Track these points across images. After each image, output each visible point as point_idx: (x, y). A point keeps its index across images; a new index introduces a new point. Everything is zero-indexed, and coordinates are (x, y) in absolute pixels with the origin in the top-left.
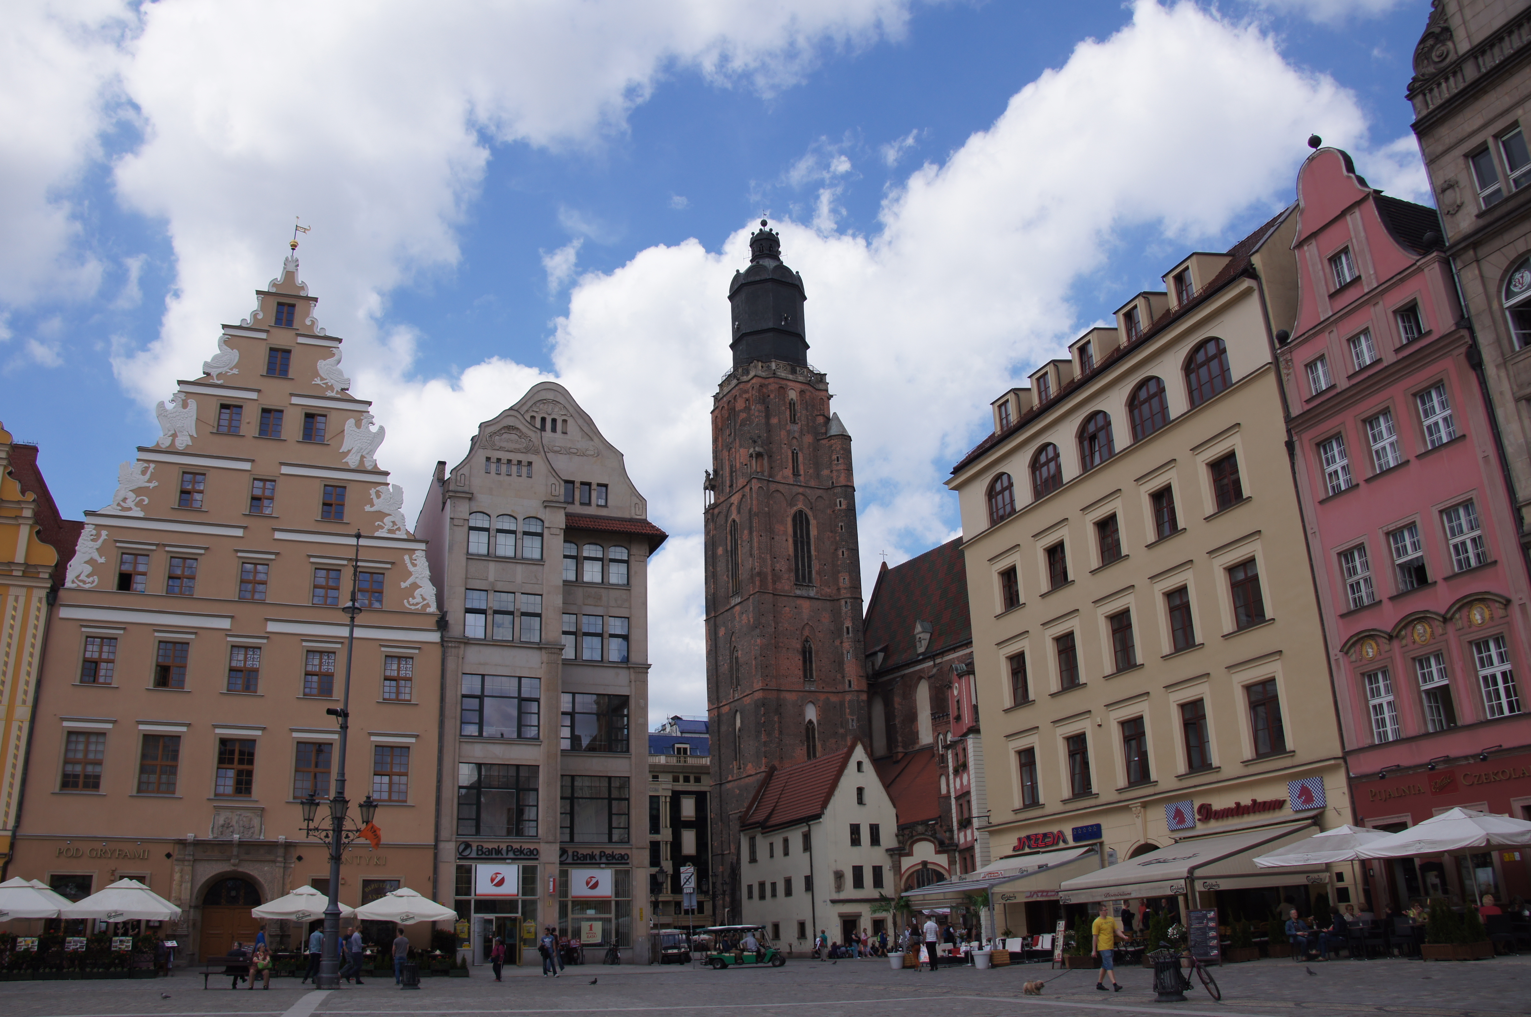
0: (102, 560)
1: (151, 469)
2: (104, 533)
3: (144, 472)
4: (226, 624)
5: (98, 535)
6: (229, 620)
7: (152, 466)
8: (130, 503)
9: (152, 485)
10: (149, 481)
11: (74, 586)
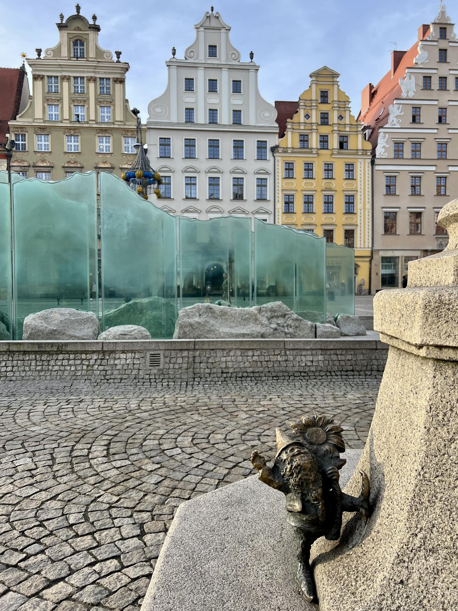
0: (388, 146)
1: (401, 108)
2: (387, 135)
3: (398, 109)
4: (433, 168)
5: (385, 136)
6: (435, 167)
7: (401, 106)
8: (395, 122)
9: (402, 114)
10: (401, 112)
11: (379, 157)
